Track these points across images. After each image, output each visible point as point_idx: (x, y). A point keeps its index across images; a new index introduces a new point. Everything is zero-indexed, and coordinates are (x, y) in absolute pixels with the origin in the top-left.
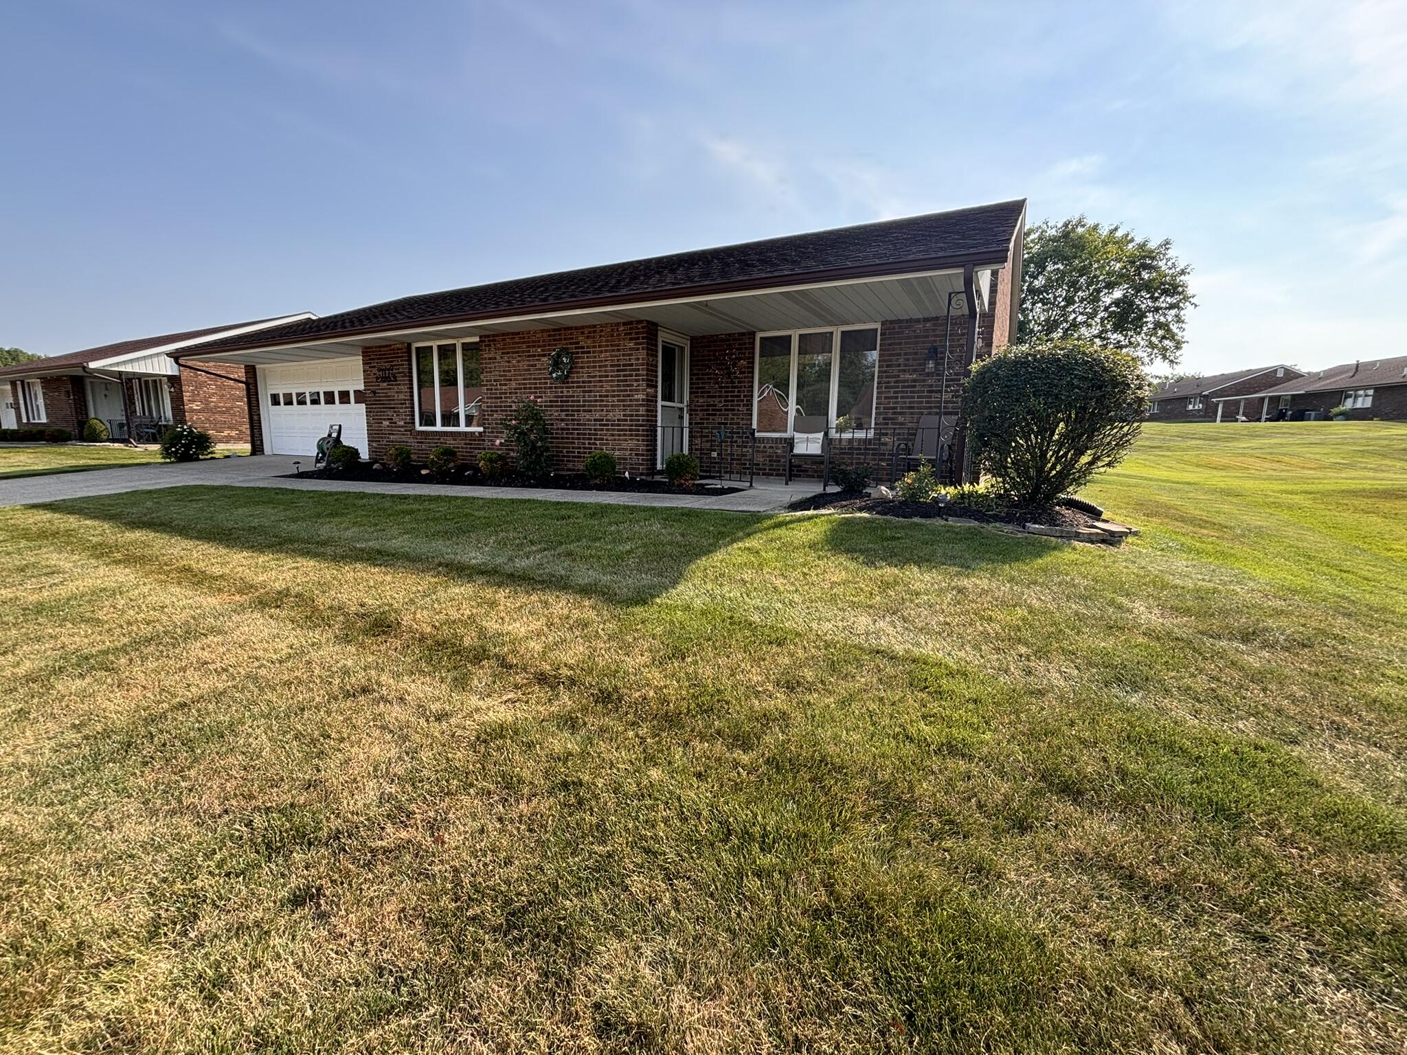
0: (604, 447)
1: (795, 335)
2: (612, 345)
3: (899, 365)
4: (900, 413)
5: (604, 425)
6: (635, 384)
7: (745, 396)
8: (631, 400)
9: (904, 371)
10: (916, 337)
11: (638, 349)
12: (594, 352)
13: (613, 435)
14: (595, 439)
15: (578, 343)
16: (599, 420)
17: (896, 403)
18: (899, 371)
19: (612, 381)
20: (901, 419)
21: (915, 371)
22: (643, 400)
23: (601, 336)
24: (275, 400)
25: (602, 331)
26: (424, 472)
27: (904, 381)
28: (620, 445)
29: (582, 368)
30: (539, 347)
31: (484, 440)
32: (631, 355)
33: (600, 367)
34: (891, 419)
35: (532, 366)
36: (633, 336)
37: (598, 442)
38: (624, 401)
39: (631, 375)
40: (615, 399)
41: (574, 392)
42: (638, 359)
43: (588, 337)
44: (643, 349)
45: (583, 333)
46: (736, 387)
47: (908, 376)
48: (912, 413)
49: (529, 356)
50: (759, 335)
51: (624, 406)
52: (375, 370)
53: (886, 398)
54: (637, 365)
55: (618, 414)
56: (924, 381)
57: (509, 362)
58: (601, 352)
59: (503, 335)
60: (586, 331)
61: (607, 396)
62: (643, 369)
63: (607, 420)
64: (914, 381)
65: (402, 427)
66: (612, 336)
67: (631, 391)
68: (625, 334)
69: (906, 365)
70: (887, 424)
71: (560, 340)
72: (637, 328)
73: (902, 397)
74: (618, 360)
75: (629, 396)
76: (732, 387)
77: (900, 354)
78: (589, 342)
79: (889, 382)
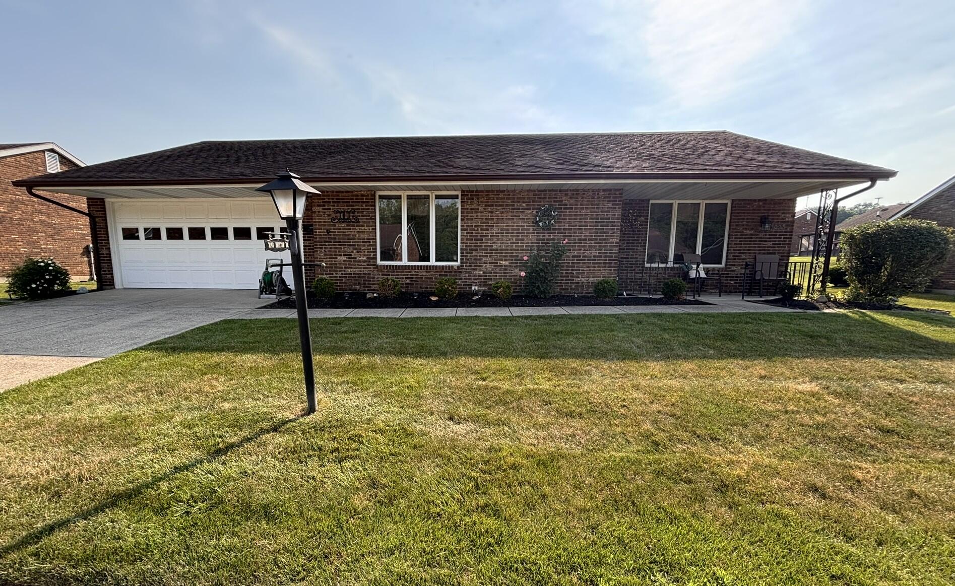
0: (580, 276)
1: (676, 203)
2: (592, 205)
3: (743, 225)
4: (743, 253)
5: (582, 260)
6: (611, 232)
7: (642, 240)
8: (606, 243)
9: (746, 229)
10: (754, 210)
11: (615, 208)
12: (575, 209)
13: (588, 267)
14: (572, 270)
15: (562, 201)
16: (577, 256)
17: (741, 247)
18: (743, 229)
19: (590, 229)
20: (743, 256)
21: (752, 229)
22: (616, 243)
23: (583, 198)
24: (130, 234)
25: (584, 194)
26: (434, 298)
27: (746, 235)
28: (594, 273)
29: (563, 219)
30: (524, 202)
31: (461, 272)
32: (609, 212)
33: (580, 219)
34: (737, 256)
35: (516, 216)
36: (611, 199)
37: (575, 272)
38: (600, 243)
39: (608, 226)
40: (593, 242)
41: (555, 236)
42: (615, 215)
43: (571, 198)
44: (619, 208)
45: (566, 194)
46: (636, 234)
47: (748, 232)
48: (750, 253)
49: (513, 209)
50: (651, 202)
51: (600, 246)
52: (331, 212)
53: (735, 244)
54: (613, 219)
55: (594, 252)
56: (758, 235)
57: (492, 212)
58: (583, 208)
59: (488, 191)
60: (569, 193)
61: (586, 240)
62: (618, 222)
63: (584, 257)
64: (751, 234)
65: (364, 261)
66: (593, 198)
67: (606, 236)
68: (604, 198)
69: (747, 225)
70: (735, 259)
71: (544, 198)
72: (615, 194)
73: (744, 244)
74: (597, 215)
75: (605, 239)
76: (633, 234)
77: (744, 219)
78: (572, 201)
79: (737, 235)
